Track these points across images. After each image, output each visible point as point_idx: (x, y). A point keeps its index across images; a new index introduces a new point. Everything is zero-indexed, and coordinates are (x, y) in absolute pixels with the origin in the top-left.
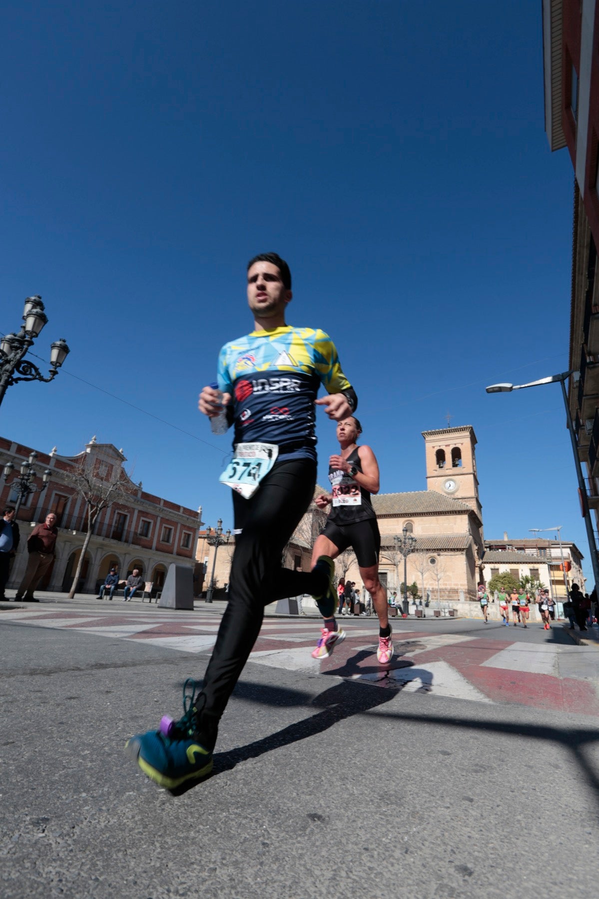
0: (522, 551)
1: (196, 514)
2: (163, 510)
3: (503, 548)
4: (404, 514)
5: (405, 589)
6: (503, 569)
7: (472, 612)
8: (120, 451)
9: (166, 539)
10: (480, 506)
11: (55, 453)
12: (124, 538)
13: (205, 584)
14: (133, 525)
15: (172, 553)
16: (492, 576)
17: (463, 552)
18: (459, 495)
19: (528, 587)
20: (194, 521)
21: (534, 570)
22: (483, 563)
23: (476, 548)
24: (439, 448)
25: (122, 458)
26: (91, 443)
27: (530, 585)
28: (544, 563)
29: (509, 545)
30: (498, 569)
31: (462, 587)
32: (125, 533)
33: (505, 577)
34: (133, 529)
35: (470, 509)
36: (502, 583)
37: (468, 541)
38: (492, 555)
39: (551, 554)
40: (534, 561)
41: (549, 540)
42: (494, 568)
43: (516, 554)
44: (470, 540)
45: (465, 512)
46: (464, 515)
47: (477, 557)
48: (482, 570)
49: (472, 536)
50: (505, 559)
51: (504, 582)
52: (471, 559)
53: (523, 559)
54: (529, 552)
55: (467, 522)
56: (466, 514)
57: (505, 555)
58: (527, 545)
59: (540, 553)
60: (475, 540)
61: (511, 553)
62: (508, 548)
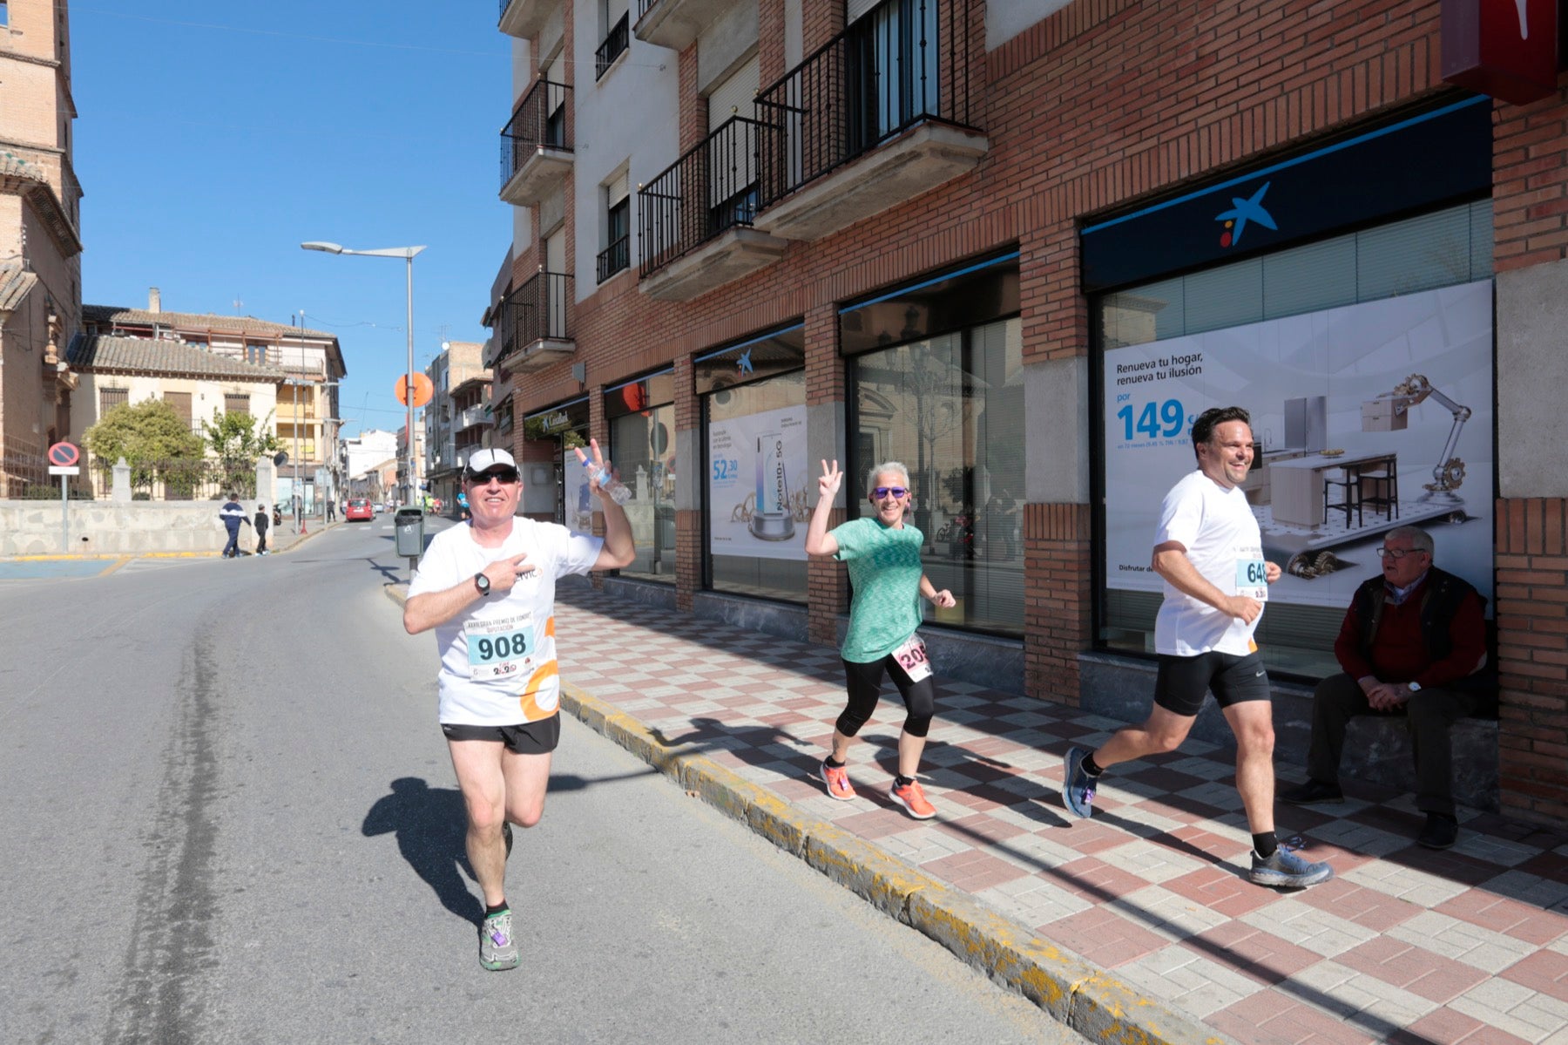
0: (197, 347)
3: (145, 331)
6: (142, 391)
16: (106, 412)
19: (231, 449)
21: (237, 397)
22: (74, 369)
23: (54, 322)
27: (238, 440)
28: (267, 380)
29: (162, 326)
30: (125, 391)
33: (152, 415)
35: (30, 178)
36: (140, 432)
37: (15, 291)
38: (107, 348)
39: (280, 360)
40: (239, 373)
41: (278, 325)
42: (110, 386)
43: (182, 351)
44: (25, 286)
45: (14, 184)
46: (7, 196)
47: (52, 348)
48: (66, 392)
49: (37, 276)
50: (152, 362)
51: (145, 432)
52: (27, 350)
53: (205, 366)
54: (222, 350)
55: (17, 220)
56: (17, 194)
57: (148, 350)
58: (215, 330)
59: (252, 354)
60: (49, 291)
61: (166, 348)
62: (161, 334)
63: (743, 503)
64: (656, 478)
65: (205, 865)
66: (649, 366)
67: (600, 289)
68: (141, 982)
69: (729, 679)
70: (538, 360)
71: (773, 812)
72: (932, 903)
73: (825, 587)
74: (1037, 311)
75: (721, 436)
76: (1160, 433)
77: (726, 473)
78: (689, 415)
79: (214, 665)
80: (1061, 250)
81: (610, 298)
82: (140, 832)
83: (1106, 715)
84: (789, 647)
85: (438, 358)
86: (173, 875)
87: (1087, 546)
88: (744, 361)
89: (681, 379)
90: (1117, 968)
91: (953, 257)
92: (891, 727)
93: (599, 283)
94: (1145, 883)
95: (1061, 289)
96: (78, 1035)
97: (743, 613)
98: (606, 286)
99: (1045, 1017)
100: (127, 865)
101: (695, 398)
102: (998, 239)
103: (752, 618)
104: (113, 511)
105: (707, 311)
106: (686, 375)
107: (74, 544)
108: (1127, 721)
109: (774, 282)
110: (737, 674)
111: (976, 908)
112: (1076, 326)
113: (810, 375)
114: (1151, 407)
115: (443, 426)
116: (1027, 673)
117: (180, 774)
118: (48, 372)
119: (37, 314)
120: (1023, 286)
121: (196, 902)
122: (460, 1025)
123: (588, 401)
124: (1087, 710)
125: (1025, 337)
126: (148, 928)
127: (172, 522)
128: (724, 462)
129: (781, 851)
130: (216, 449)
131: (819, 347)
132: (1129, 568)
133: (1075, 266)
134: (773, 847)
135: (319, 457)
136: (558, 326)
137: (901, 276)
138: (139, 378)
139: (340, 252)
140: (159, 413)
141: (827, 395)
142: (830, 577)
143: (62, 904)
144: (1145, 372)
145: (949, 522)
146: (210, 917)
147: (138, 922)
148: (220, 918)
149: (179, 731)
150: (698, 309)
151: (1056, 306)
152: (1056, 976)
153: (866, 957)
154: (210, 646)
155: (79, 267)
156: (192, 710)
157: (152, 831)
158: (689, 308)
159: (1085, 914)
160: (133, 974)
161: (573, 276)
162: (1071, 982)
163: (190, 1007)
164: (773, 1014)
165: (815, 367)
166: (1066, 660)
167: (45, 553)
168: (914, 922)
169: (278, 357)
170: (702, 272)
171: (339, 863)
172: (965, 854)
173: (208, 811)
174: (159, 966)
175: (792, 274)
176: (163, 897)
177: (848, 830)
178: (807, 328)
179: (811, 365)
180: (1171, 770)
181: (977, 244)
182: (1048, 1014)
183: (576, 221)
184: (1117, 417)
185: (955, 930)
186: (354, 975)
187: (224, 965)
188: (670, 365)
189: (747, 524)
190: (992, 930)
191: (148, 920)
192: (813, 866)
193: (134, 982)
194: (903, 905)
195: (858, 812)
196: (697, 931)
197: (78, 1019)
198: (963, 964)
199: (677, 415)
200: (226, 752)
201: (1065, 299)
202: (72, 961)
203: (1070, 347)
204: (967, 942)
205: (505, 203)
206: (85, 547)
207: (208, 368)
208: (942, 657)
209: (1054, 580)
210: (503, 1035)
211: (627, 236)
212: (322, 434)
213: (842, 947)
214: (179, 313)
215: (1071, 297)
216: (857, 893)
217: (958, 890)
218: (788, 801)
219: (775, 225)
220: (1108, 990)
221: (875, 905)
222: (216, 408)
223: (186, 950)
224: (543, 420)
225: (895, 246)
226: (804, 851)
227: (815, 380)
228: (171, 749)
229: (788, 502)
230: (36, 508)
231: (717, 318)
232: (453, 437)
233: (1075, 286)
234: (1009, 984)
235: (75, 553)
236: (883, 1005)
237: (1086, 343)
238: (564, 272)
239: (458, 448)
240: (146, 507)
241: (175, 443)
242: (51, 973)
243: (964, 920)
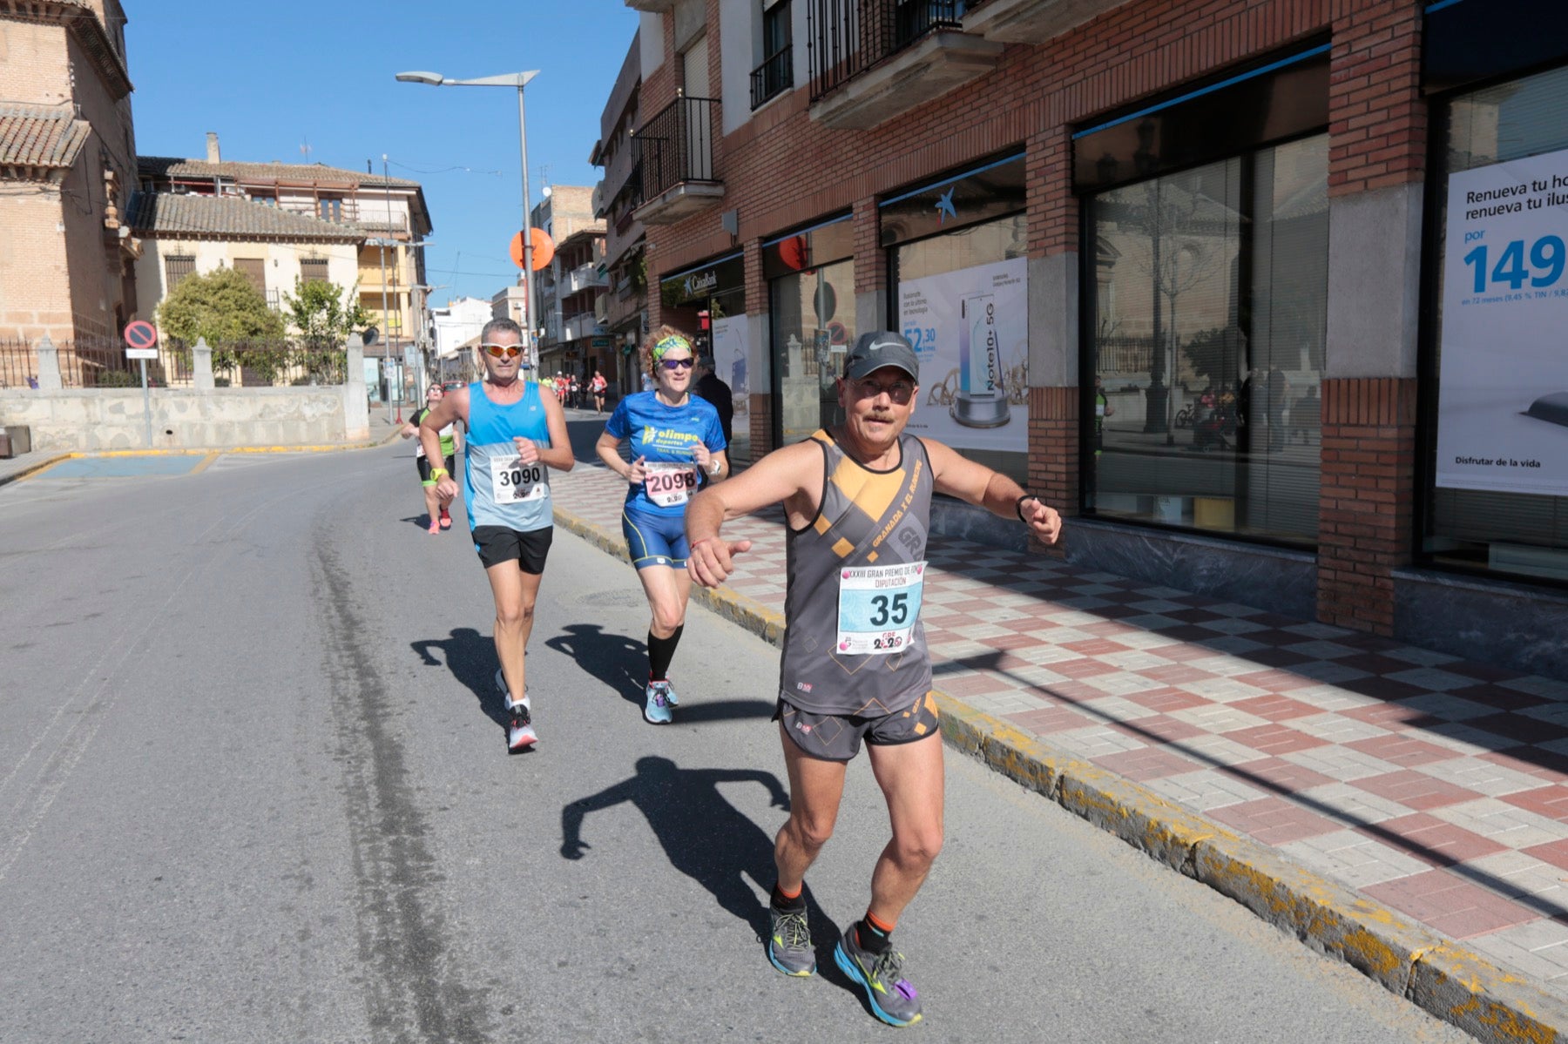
0: (266, 203)
3: (205, 186)
6: (211, 258)
7: (98, 431)
17: (49, 186)
19: (317, 325)
21: (314, 262)
22: (133, 234)
23: (108, 175)
27: (324, 314)
28: (347, 240)
29: (224, 180)
30: (191, 259)
31: (48, 327)
33: (225, 286)
35: (72, 4)
36: (214, 307)
37: (70, 143)
38: (168, 207)
39: (358, 216)
40: (315, 233)
41: (353, 172)
42: (176, 254)
43: (250, 209)
44: (79, 137)
45: (54, 15)
46: (49, 28)
47: (111, 210)
48: (130, 261)
49: (91, 125)
50: (218, 222)
51: (220, 307)
52: (86, 214)
53: (277, 227)
54: (292, 206)
55: (62, 58)
56: (60, 24)
57: (213, 209)
58: (283, 182)
59: (325, 209)
60: (102, 142)
61: (232, 206)
62: (224, 188)
63: (943, 383)
64: (821, 351)
65: (401, 782)
66: (819, 212)
67: (755, 117)
68: (375, 891)
69: (937, 595)
70: (680, 208)
71: (1017, 746)
72: (1226, 854)
73: (1051, 485)
74: (1353, 124)
75: (914, 299)
76: (1526, 283)
77: (921, 345)
78: (873, 273)
79: (347, 574)
80: (1393, 38)
81: (770, 127)
82: (326, 747)
83: (1430, 647)
84: (1005, 558)
85: (539, 206)
86: (372, 790)
87: (1410, 433)
88: (945, 203)
89: (862, 228)
90: (1471, 940)
91: (1235, 55)
92: (1147, 654)
93: (753, 109)
94: (1501, 847)
95: (1390, 93)
96: (333, 934)
97: (943, 518)
98: (761, 112)
99: (1376, 988)
100: (325, 779)
101: (880, 252)
102: (1301, 28)
103: (954, 523)
104: (196, 399)
105: (896, 140)
106: (869, 222)
107: (159, 438)
108: (1459, 655)
109: (985, 100)
110: (946, 590)
111: (1279, 862)
112: (1409, 141)
113: (1033, 219)
114: (1516, 248)
115: (547, 291)
116: (1319, 594)
117: (347, 688)
118: (110, 237)
119: (93, 168)
120: (1334, 90)
121: (404, 819)
122: (707, 951)
123: (742, 257)
124: (1403, 640)
125: (1332, 161)
126: (365, 840)
127: (259, 411)
128: (918, 331)
129: (1028, 791)
130: (300, 325)
131: (1046, 184)
132: (1471, 460)
133: (1413, 59)
134: (1018, 787)
135: (407, 332)
136: (701, 164)
137: (1159, 85)
138: (205, 244)
139: (440, 83)
140: (232, 284)
141: (1056, 245)
142: (1056, 473)
143: (274, 813)
144: (1510, 200)
145: (1192, 402)
146: (423, 834)
147: (354, 834)
148: (434, 834)
149: (331, 644)
150: (883, 139)
151: (1381, 116)
152: (1391, 942)
153: (1148, 910)
154: (333, 552)
155: (130, 111)
156: (337, 620)
157: (338, 746)
158: (872, 137)
159: (1421, 876)
160: (365, 883)
161: (719, 101)
162: (1410, 949)
163: (431, 917)
164: (1048, 962)
165: (1040, 208)
166: (1375, 577)
167: (129, 448)
168: (1202, 874)
169: (355, 212)
170: (891, 91)
171: (537, 785)
172: (1259, 802)
173: (387, 727)
174: (389, 878)
175: (1010, 89)
176: (369, 812)
177: (1111, 770)
178: (1028, 160)
179: (1035, 206)
180: (1526, 717)
181: (1269, 36)
182: (1380, 984)
183: (723, 28)
184: (1464, 263)
185: (1255, 886)
186: (585, 897)
187: (451, 880)
188: (848, 210)
189: (947, 408)
190: (1303, 887)
191: (362, 832)
192: (1068, 809)
193: (368, 891)
194: (1187, 855)
195: (1118, 751)
196: (946, 872)
197: (328, 920)
198: (1267, 924)
199: (857, 273)
200: (387, 669)
201: (1396, 105)
202: (303, 867)
203: (1401, 170)
204: (1271, 899)
205: (631, 9)
206: (170, 441)
207: (280, 229)
208: (1205, 572)
209: (1362, 476)
210: (754, 963)
211: (789, 47)
212: (410, 303)
213: (1117, 898)
214: (243, 163)
215: (1406, 102)
216: (1127, 840)
217: (1255, 841)
218: (1033, 736)
219: (991, 25)
220: (1460, 962)
221: (1151, 855)
222: (297, 277)
223: (409, 863)
224: (684, 282)
225: (1153, 44)
226: (1058, 793)
227: (1039, 226)
228: (328, 663)
229: (1001, 380)
230: (117, 397)
231: (910, 149)
232: (559, 304)
233: (1412, 87)
234: (1327, 948)
235: (159, 448)
236: (1175, 960)
237: (1423, 164)
238: (707, 96)
239: (566, 318)
240: (230, 394)
241: (252, 319)
242: (285, 877)
243: (1268, 874)
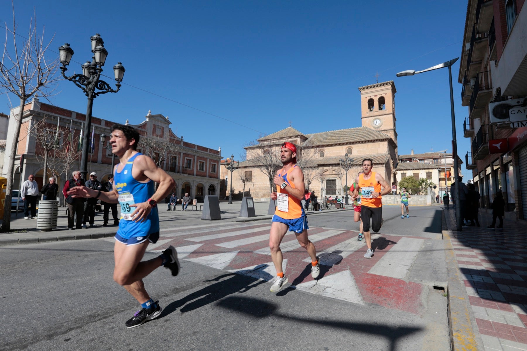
0: (422, 162)
1: (217, 152)
2: (197, 151)
3: (410, 160)
4: (346, 143)
5: (346, 189)
6: (409, 173)
7: (387, 201)
8: (167, 118)
9: (201, 169)
10: (396, 135)
11: (128, 124)
12: (177, 170)
13: (227, 192)
14: (181, 162)
15: (206, 177)
16: (402, 178)
17: (383, 165)
18: (382, 128)
19: (423, 185)
20: (217, 156)
21: (429, 173)
22: (396, 170)
23: (393, 161)
24: (370, 98)
25: (168, 123)
26: (148, 115)
27: (425, 183)
28: (436, 168)
29: (414, 158)
30: (406, 174)
32: (177, 167)
33: (410, 179)
34: (181, 165)
35: (389, 138)
38: (402, 165)
40: (429, 168)
41: (441, 153)
42: (403, 173)
43: (418, 163)
44: (388, 157)
45: (386, 139)
46: (385, 142)
49: (390, 154)
50: (412, 167)
51: (409, 182)
53: (422, 166)
54: (427, 162)
55: (387, 146)
56: (387, 141)
57: (411, 164)
59: (434, 162)
61: (415, 163)
62: (414, 160)
118: (392, 172)
119: (390, 162)
138: (408, 171)
140: (412, 178)
155: (396, 150)
167: (392, 204)
214: (418, 154)
235: (396, 204)
241: (414, 184)
